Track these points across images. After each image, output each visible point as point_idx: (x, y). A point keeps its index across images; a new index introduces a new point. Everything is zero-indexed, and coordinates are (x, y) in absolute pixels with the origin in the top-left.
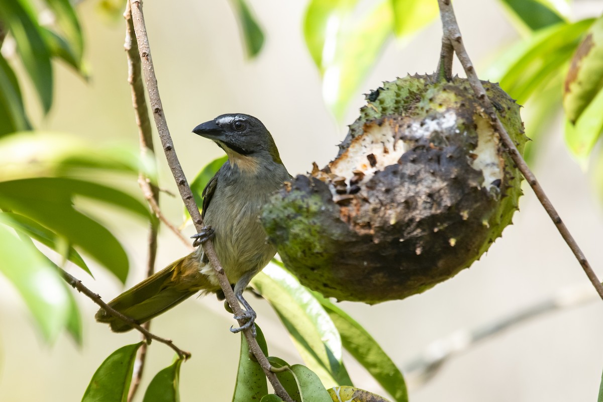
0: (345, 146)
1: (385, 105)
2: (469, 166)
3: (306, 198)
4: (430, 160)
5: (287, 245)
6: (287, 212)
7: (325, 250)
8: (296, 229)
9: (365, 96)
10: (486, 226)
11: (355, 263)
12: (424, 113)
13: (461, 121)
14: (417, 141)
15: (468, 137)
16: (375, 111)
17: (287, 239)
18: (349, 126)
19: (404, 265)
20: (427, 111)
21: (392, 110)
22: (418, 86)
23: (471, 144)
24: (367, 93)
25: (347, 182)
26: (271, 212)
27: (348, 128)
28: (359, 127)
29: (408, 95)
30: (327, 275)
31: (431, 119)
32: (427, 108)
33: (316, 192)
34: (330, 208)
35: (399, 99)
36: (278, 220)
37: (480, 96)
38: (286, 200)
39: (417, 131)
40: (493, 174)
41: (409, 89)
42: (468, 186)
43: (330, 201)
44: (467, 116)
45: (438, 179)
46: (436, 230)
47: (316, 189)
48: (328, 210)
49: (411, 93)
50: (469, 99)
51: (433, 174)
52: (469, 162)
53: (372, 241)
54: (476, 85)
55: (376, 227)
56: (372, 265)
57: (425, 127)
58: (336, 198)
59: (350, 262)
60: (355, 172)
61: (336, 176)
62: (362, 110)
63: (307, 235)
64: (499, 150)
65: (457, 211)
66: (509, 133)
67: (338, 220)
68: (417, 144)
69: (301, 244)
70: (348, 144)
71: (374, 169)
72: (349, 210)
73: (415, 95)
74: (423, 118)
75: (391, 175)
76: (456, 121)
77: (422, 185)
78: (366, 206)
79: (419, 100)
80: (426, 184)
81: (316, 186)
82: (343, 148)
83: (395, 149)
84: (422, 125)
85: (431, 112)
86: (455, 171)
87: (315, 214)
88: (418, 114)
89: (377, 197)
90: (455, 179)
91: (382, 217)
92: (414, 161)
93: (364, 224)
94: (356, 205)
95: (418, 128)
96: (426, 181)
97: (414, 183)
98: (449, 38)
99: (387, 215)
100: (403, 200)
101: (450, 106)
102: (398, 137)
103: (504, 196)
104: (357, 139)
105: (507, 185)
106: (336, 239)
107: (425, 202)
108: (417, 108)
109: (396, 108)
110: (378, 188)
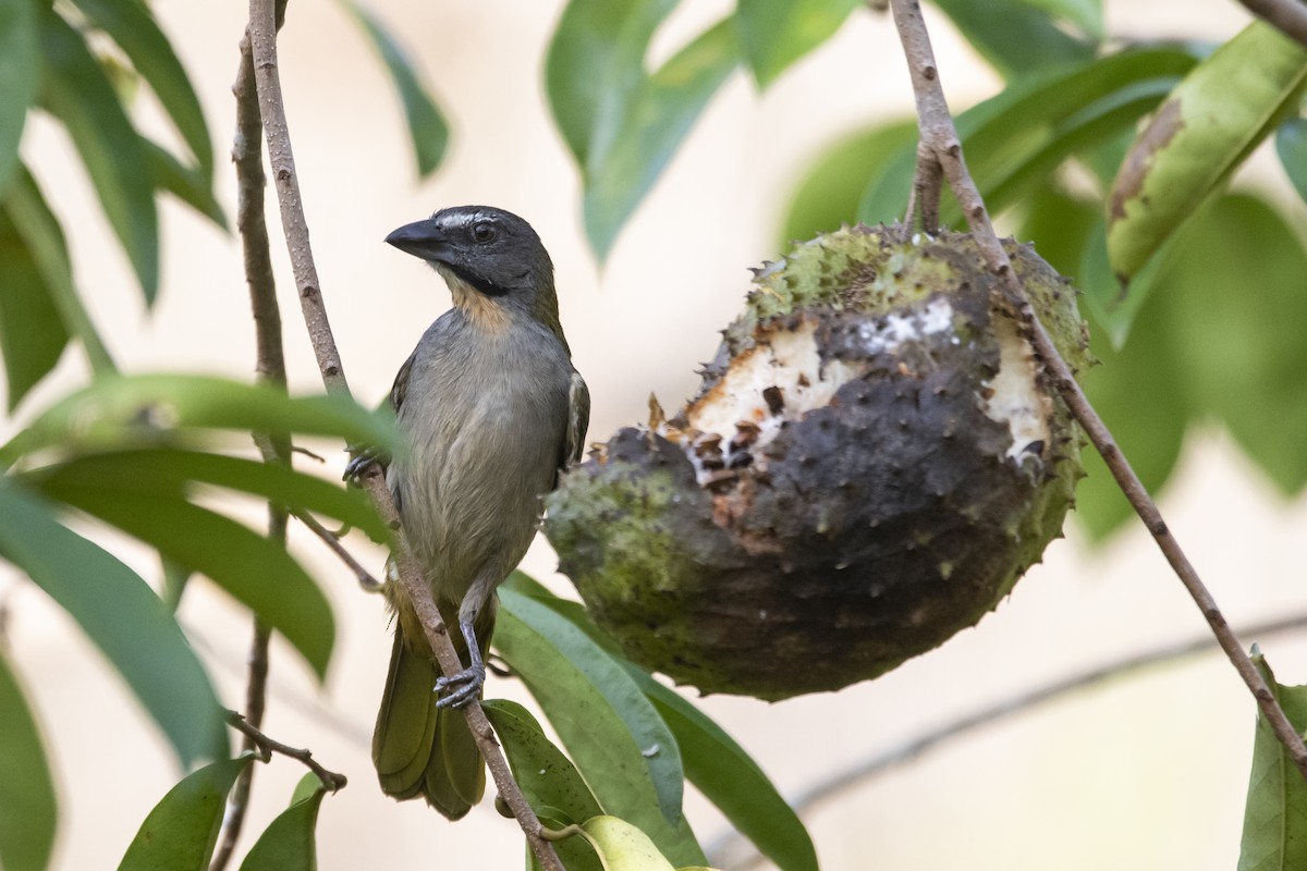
0: (716, 374)
1: (802, 288)
2: (979, 412)
3: (642, 476)
4: (899, 399)
5: (600, 576)
6: (599, 507)
7: (681, 586)
8: (621, 540)
9: (752, 274)
10: (1014, 538)
11: (742, 612)
12: (886, 306)
13: (963, 319)
14: (871, 359)
15: (978, 353)
16: (779, 301)
17: (601, 562)
18: (724, 332)
19: (844, 621)
20: (891, 300)
21: (814, 299)
22: (866, 249)
23: (985, 366)
24: (758, 267)
25: (724, 446)
26: (565, 507)
27: (721, 336)
28: (745, 336)
29: (846, 268)
30: (681, 632)
31: (898, 314)
32: (891, 292)
33: (663, 463)
34: (692, 497)
35: (828, 275)
36: (582, 523)
37: (997, 269)
38: (599, 483)
39: (869, 340)
40: (1027, 431)
41: (848, 256)
42: (977, 454)
43: (691, 482)
44: (974, 308)
45: (915, 440)
46: (911, 546)
47: (661, 458)
48: (687, 503)
49: (853, 263)
50: (978, 274)
51: (905, 429)
52: (981, 404)
53: (777, 567)
54: (990, 246)
55: (787, 538)
56: (776, 618)
57: (887, 331)
58: (703, 477)
59: (732, 611)
60: (740, 424)
61: (702, 433)
62: (752, 298)
63: (642, 554)
64: (1039, 380)
65: (953, 506)
66: (1056, 345)
67: (707, 524)
68: (871, 367)
69: (630, 572)
70: (723, 368)
71: (779, 420)
72: (731, 504)
73: (862, 266)
74: (883, 313)
75: (817, 431)
76: (953, 319)
77: (883, 451)
78: (767, 496)
79: (870, 278)
80: (891, 448)
81: (662, 452)
82: (712, 376)
83: (821, 379)
84: (882, 326)
85: (897, 303)
86: (950, 423)
87: (660, 510)
88: (872, 306)
89: (789, 476)
90: (951, 438)
91: (799, 518)
92: (864, 401)
93: (762, 533)
94: (744, 492)
95: (872, 334)
96: (891, 442)
97: (865, 446)
98: (935, 149)
99: (810, 514)
100: (842, 483)
101: (938, 290)
102: (830, 353)
103: (1049, 477)
104: (743, 358)
105: (1055, 454)
106: (703, 563)
107: (890, 487)
108: (868, 293)
109: (822, 295)
110: (790, 457)
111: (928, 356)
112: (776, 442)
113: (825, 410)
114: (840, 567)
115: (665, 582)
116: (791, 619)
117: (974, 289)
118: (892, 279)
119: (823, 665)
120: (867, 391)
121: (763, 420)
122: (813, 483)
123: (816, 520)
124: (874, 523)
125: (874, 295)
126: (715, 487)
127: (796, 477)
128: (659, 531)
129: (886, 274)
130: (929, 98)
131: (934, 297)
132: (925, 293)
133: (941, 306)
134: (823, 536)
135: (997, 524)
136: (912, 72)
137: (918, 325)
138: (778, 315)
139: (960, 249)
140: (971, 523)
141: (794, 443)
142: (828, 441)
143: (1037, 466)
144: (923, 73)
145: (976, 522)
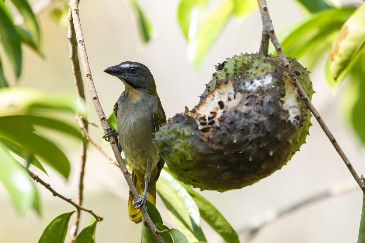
0: (204, 97)
1: (228, 72)
2: (280, 107)
3: (183, 127)
4: (257, 104)
5: (171, 157)
6: (170, 136)
7: (194, 159)
8: (177, 146)
9: (215, 67)
10: (291, 143)
11: (213, 166)
12: (253, 76)
13: (275, 80)
14: (249, 92)
15: (280, 90)
16: (222, 76)
17: (171, 152)
18: (206, 85)
19: (242, 168)
20: (255, 75)
21: (233, 75)
22: (247, 60)
23: (282, 94)
24: (216, 65)
25: (207, 118)
26: (161, 136)
27: (206, 86)
28: (212, 85)
29: (242, 66)
30: (195, 174)
31: (257, 79)
32: (254, 73)
33: (188, 123)
34: (197, 133)
35: (236, 68)
36: (165, 141)
37: (285, 66)
38: (170, 129)
39: (248, 87)
40: (295, 112)
41: (242, 62)
42: (280, 119)
43: (197, 129)
44: (279, 77)
45: (262, 116)
46: (261, 146)
47: (188, 122)
48: (196, 135)
49: (243, 64)
50: (280, 67)
51: (259, 112)
52: (280, 105)
53: (222, 153)
54: (283, 59)
55: (225, 145)
56: (222, 168)
57: (253, 84)
58: (200, 127)
59: (209, 166)
60: (211, 112)
61: (200, 114)
62: (214, 75)
63: (183, 150)
64: (298, 98)
65: (273, 135)
66: (303, 88)
67: (202, 141)
68: (249, 95)
69: (179, 155)
70: (206, 95)
71: (222, 110)
72: (208, 135)
73: (246, 65)
74: (252, 79)
75: (233, 113)
76: (272, 80)
77: (253, 119)
78: (219, 132)
79: (248, 68)
80: (255, 118)
81: (188, 120)
82: (203, 98)
83: (235, 98)
84: (252, 83)
85: (257, 75)
86: (272, 111)
87: (188, 137)
88: (249, 76)
89: (225, 126)
90: (272, 115)
91: (229, 139)
92: (247, 105)
93: (218, 143)
94: (212, 131)
95: (249, 85)
96: (255, 116)
97: (247, 118)
98: (267, 31)
99: (232, 137)
100: (241, 128)
101: (268, 72)
102: (237, 90)
103: (301, 125)
104: (212, 92)
105: (303, 119)
106: (201, 152)
107: (254, 129)
108: (248, 73)
109: (235, 74)
110: (226, 121)
111: (265, 91)
112: (222, 117)
113: (236, 107)
114: (240, 153)
115: (190, 158)
116: (226, 168)
117: (279, 72)
118: (255, 69)
119: (236, 181)
120: (248, 102)
121: (218, 110)
122: (232, 128)
123: (233, 139)
124: (250, 140)
125: (250, 73)
126: (204, 130)
127: (228, 127)
128: (188, 143)
129: (253, 67)
130: (265, 16)
131: (267, 74)
132: (265, 72)
133: (269, 76)
134: (235, 144)
135: (286, 140)
136: (260, 9)
137: (262, 82)
138: (222, 80)
139: (275, 60)
140: (279, 139)
141: (227, 117)
142: (237, 116)
143: (297, 122)
144: (263, 9)
145: (280, 139)
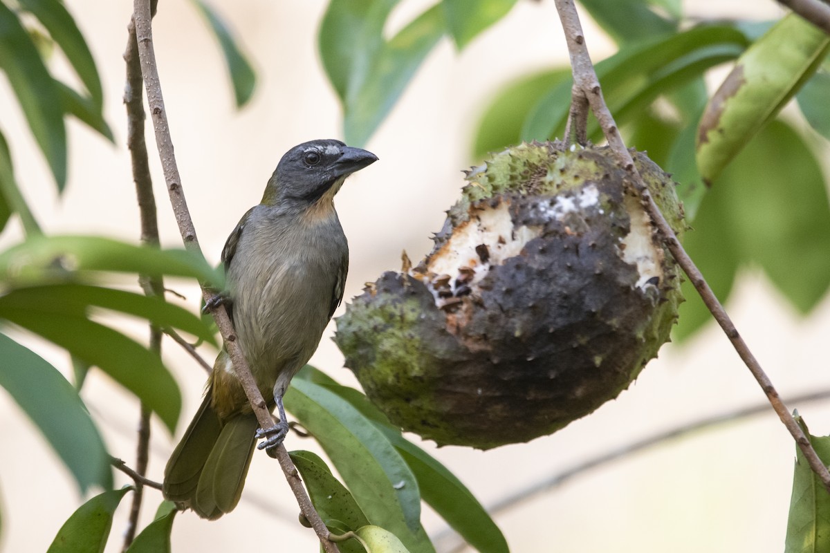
0: (444, 239)
1: (497, 183)
2: (617, 258)
3: (400, 302)
4: (566, 250)
5: (373, 368)
6: (372, 323)
7: (426, 373)
8: (387, 345)
10: (641, 340)
11: (466, 390)
12: (554, 190)
13: (606, 197)
14: (546, 224)
15: (616, 220)
16: (484, 190)
17: (374, 359)
18: (447, 212)
19: (532, 394)
20: (558, 186)
21: (507, 188)
22: (539, 156)
23: (621, 228)
25: (452, 283)
27: (445, 215)
28: (462, 212)
29: (526, 168)
30: (428, 408)
31: (563, 195)
32: (557, 182)
33: (413, 294)
34: (432, 315)
35: (514, 173)
36: (361, 334)
37: (626, 166)
38: (371, 308)
39: (545, 212)
40: (648, 271)
41: (527, 161)
42: (617, 285)
43: (432, 307)
44: (613, 191)
45: (577, 276)
46: (575, 345)
47: (412, 290)
48: (429, 319)
49: (530, 165)
50: (614, 169)
51: (570, 269)
52: (618, 253)
53: (489, 359)
54: (621, 152)
55: (495, 341)
56: (488, 394)
57: (556, 206)
58: (440, 302)
59: (460, 389)
60: (462, 269)
61: (437, 274)
62: (465, 190)
63: (401, 353)
64: (654, 239)
65: (602, 319)
66: (664, 216)
67: (443, 332)
68: (547, 230)
69: (393, 365)
70: (447, 234)
71: (486, 266)
72: (458, 319)
73: (537, 167)
74: (554, 195)
75: (513, 270)
76: (599, 198)
77: (556, 283)
78: (481, 314)
79: (542, 174)
80: (561, 282)
81: (412, 286)
83: (514, 239)
84: (553, 203)
85: (563, 187)
86: (599, 265)
87: (412, 324)
88: (545, 190)
89: (495, 300)
90: (600, 275)
91: (502, 328)
92: (543, 251)
93: (478, 337)
94: (466, 311)
95: (547, 209)
96: (561, 278)
97: (545, 280)
98: (583, 89)
99: (510, 325)
100: (531, 304)
101: (589, 179)
102: (520, 221)
103: (662, 300)
104: (461, 227)
105: (666, 286)
106: (441, 358)
107: (561, 306)
108: (542, 183)
109: (511, 186)
110: (496, 288)
111: (584, 222)
112: (486, 279)
113: (517, 258)
114: (529, 359)
115: (416, 371)
116: (498, 394)
117: (612, 178)
118: (559, 173)
119: (518, 425)
120: (545, 245)
121: (476, 266)
122: (511, 305)
123: (514, 329)
124: (551, 331)
125: (548, 184)
126: (448, 309)
127: (500, 301)
128: (412, 337)
129: (554, 170)
130: (579, 56)
131: (587, 183)
132: (581, 181)
133: (591, 189)
134: (518, 339)
135: (631, 330)
136: (567, 40)
137: (576, 202)
138: (484, 199)
139: (602, 155)
140: (614, 330)
141: (498, 279)
142: (521, 277)
143: (655, 293)
144: (575, 40)
145: (617, 329)
